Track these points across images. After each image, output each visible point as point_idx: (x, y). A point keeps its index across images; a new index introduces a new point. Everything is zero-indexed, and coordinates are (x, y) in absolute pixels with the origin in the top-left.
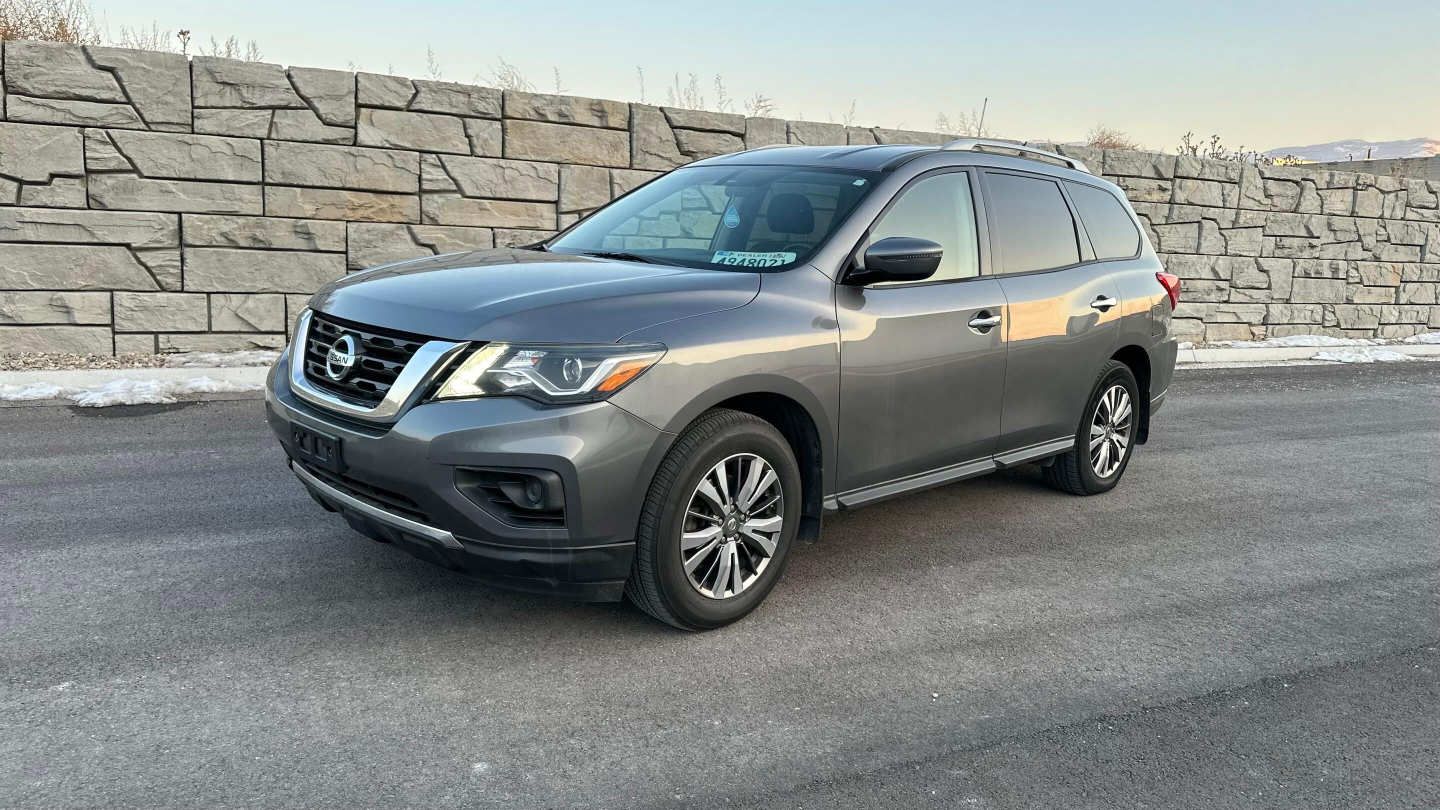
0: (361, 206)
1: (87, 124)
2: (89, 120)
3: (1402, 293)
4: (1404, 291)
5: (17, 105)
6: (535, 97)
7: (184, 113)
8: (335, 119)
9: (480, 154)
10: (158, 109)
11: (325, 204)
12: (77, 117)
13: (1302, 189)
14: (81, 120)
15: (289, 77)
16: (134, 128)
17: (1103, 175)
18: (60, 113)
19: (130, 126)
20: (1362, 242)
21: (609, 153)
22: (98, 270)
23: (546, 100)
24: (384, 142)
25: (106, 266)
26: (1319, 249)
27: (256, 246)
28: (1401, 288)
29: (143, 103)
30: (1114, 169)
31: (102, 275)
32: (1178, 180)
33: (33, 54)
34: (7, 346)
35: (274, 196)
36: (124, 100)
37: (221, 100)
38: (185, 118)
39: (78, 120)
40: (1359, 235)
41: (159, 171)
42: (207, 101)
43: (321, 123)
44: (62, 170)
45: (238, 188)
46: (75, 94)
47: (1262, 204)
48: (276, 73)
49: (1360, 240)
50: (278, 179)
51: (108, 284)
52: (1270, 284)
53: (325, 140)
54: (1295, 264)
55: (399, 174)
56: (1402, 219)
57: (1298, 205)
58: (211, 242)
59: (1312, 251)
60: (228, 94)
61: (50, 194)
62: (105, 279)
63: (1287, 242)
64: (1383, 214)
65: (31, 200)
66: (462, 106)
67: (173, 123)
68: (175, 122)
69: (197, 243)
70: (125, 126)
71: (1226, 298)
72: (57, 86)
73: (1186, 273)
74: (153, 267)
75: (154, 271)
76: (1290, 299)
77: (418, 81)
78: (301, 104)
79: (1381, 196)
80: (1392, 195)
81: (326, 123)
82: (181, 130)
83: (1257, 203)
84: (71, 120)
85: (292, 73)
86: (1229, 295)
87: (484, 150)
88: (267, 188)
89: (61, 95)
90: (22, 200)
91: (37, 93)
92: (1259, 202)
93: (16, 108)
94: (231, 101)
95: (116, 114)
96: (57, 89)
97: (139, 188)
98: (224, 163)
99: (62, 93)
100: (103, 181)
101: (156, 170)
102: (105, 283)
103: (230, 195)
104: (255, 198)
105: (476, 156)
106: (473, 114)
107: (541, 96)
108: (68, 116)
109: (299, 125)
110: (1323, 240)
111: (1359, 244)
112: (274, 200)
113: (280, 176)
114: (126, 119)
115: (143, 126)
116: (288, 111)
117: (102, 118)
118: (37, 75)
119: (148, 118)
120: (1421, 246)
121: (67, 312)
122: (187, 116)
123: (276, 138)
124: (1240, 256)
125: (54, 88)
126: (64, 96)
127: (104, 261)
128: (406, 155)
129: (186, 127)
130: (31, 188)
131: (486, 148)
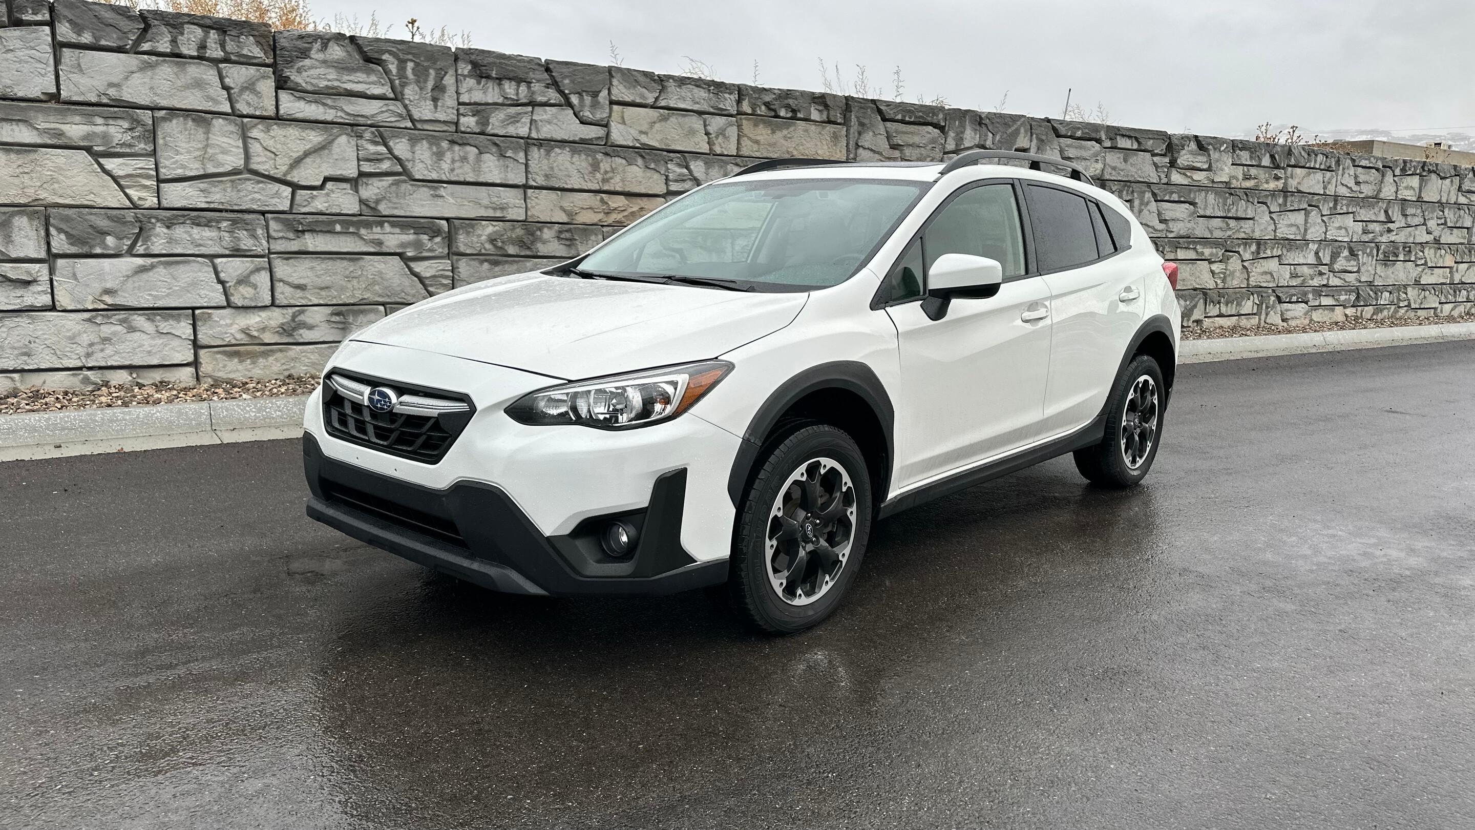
0: (615, 209)
1: (357, 122)
2: (360, 119)
3: (1455, 274)
4: (1457, 270)
5: (290, 102)
6: (764, 92)
7: (451, 110)
8: (591, 116)
9: (718, 152)
10: (426, 106)
11: (582, 208)
12: (348, 114)
13: (1383, 176)
14: (352, 118)
15: (548, 70)
16: (402, 126)
17: (1232, 164)
18: (332, 111)
19: (398, 124)
20: (1426, 225)
21: (829, 148)
22: (374, 283)
23: (775, 94)
24: (635, 142)
25: (382, 278)
26: (1394, 233)
27: (522, 254)
28: (1455, 269)
29: (412, 99)
30: (1240, 159)
31: (377, 287)
32: (1290, 169)
33: (306, 45)
34: (288, 367)
35: (536, 200)
36: (392, 96)
37: (484, 96)
38: (452, 116)
39: (348, 117)
40: (1425, 219)
41: (430, 174)
42: (471, 97)
43: (578, 122)
44: (337, 172)
45: (504, 191)
46: (346, 89)
47: (1352, 191)
48: (536, 67)
49: (1424, 224)
50: (541, 181)
51: (383, 297)
52: (1359, 269)
53: (581, 139)
54: (1378, 247)
55: (649, 174)
56: (1455, 204)
57: (1380, 191)
58: (480, 250)
59: (1389, 235)
60: (490, 90)
61: (324, 199)
62: (380, 292)
63: (1371, 226)
64: (1440, 199)
65: (304, 206)
66: (702, 101)
67: (439, 121)
68: (442, 120)
69: (468, 252)
70: (393, 125)
71: (1325, 282)
72: (329, 80)
73: (1296, 259)
74: (426, 278)
75: (427, 282)
76: (1373, 281)
77: (664, 75)
78: (560, 101)
79: (1440, 181)
80: (1448, 181)
81: (582, 123)
82: (445, 128)
83: (1349, 190)
84: (342, 118)
85: (551, 66)
86: (1328, 279)
87: (722, 148)
88: (530, 191)
89: (331, 91)
90: (295, 206)
91: (309, 88)
92: (1351, 188)
93: (288, 105)
94: (493, 96)
95: (386, 111)
96: (329, 83)
97: (411, 192)
98: (491, 164)
99: (333, 88)
100: (375, 185)
101: (426, 172)
102: (380, 296)
103: (496, 199)
104: (518, 201)
105: (714, 155)
106: (712, 110)
107: (770, 90)
108: (339, 114)
109: (558, 123)
110: (1397, 225)
111: (1425, 227)
112: (537, 204)
113: (543, 179)
114: (396, 116)
115: (409, 125)
116: (547, 108)
117: (373, 116)
118: (309, 68)
119: (416, 116)
120: (1467, 228)
121: (343, 329)
122: (453, 113)
123: (536, 137)
124: (1336, 241)
125: (326, 83)
126: (334, 91)
127: (380, 273)
128: (656, 155)
129: (451, 125)
130: (307, 194)
131: (723, 146)
